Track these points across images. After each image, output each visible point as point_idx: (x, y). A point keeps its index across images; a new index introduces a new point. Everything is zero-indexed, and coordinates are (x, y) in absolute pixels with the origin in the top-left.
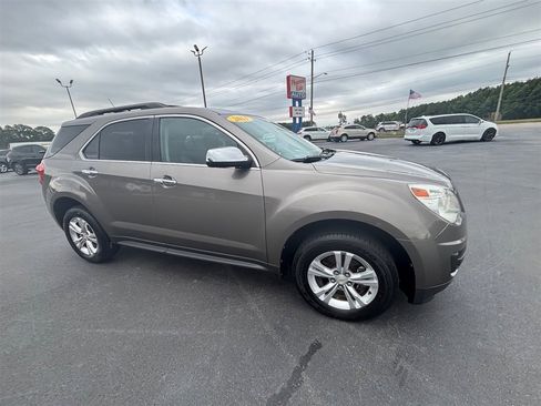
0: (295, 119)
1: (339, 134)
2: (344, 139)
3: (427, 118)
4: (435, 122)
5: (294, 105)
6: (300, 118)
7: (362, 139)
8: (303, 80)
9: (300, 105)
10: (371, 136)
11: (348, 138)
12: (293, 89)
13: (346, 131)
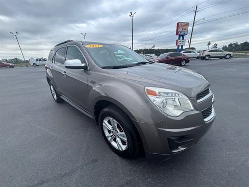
0: (178, 46)
1: (204, 55)
2: (207, 58)
5: (179, 39)
6: (182, 46)
7: (221, 58)
8: (187, 24)
9: (183, 39)
10: (228, 57)
11: (210, 57)
12: (180, 30)
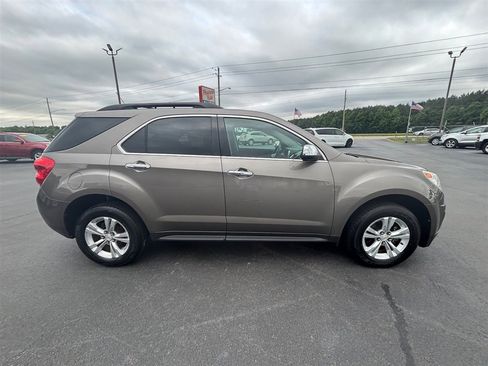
3: (314, 129)
4: (320, 132)
12: (205, 98)
13: (252, 137)
